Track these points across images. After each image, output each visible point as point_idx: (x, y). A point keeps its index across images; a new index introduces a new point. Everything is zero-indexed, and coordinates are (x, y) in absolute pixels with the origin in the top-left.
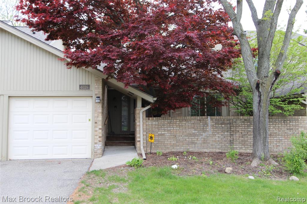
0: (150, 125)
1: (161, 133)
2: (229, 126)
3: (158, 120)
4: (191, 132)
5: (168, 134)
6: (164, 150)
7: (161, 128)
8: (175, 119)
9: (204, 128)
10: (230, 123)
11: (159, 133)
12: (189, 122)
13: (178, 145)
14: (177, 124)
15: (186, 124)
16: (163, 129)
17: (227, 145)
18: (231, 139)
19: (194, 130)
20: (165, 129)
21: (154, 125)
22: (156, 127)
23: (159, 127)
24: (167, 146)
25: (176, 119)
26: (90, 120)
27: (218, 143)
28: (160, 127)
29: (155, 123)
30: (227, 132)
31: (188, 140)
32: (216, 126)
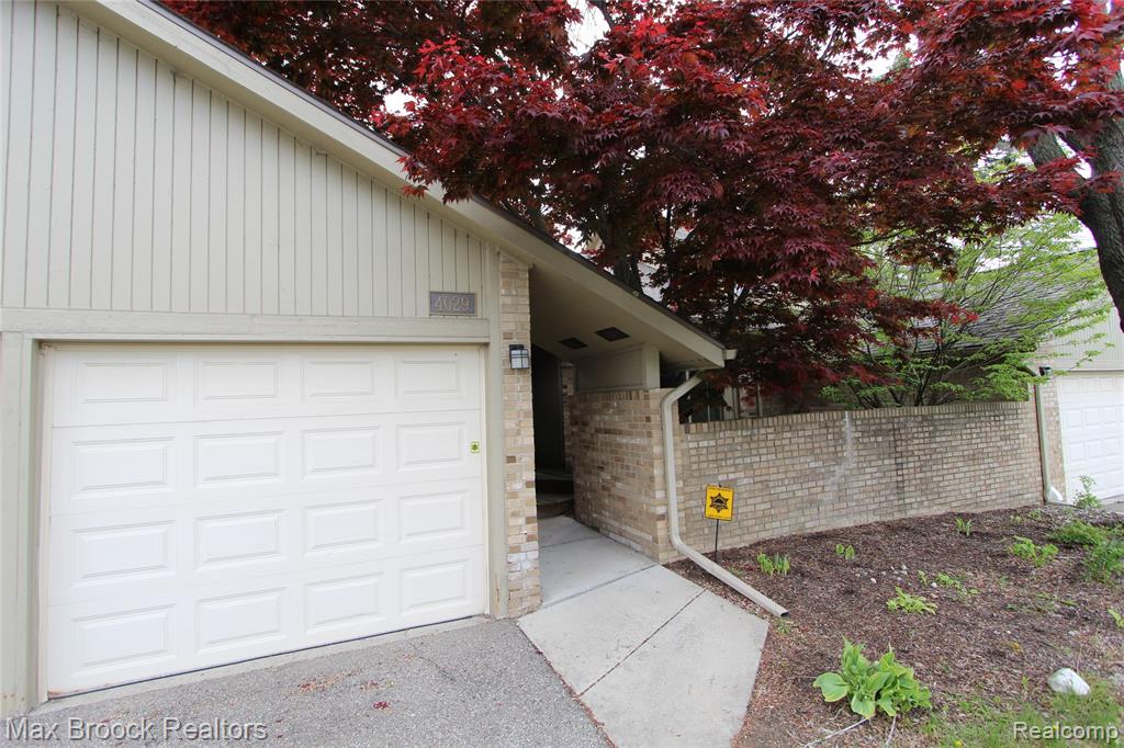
0: (693, 452)
1: (725, 477)
2: (892, 439)
3: (715, 432)
4: (806, 466)
5: (745, 481)
6: (737, 539)
7: (726, 459)
8: (763, 427)
9: (839, 449)
10: (894, 430)
11: (720, 478)
12: (801, 433)
13: (776, 516)
14: (770, 444)
15: (793, 441)
16: (732, 462)
17: (892, 498)
18: (900, 479)
19: (812, 458)
20: (738, 461)
21: (705, 451)
22: (712, 457)
23: (720, 456)
24: (745, 523)
25: (765, 424)
26: (475, 447)
27: (873, 494)
28: (723, 456)
29: (705, 444)
30: (890, 458)
31: (799, 494)
32: (866, 440)
